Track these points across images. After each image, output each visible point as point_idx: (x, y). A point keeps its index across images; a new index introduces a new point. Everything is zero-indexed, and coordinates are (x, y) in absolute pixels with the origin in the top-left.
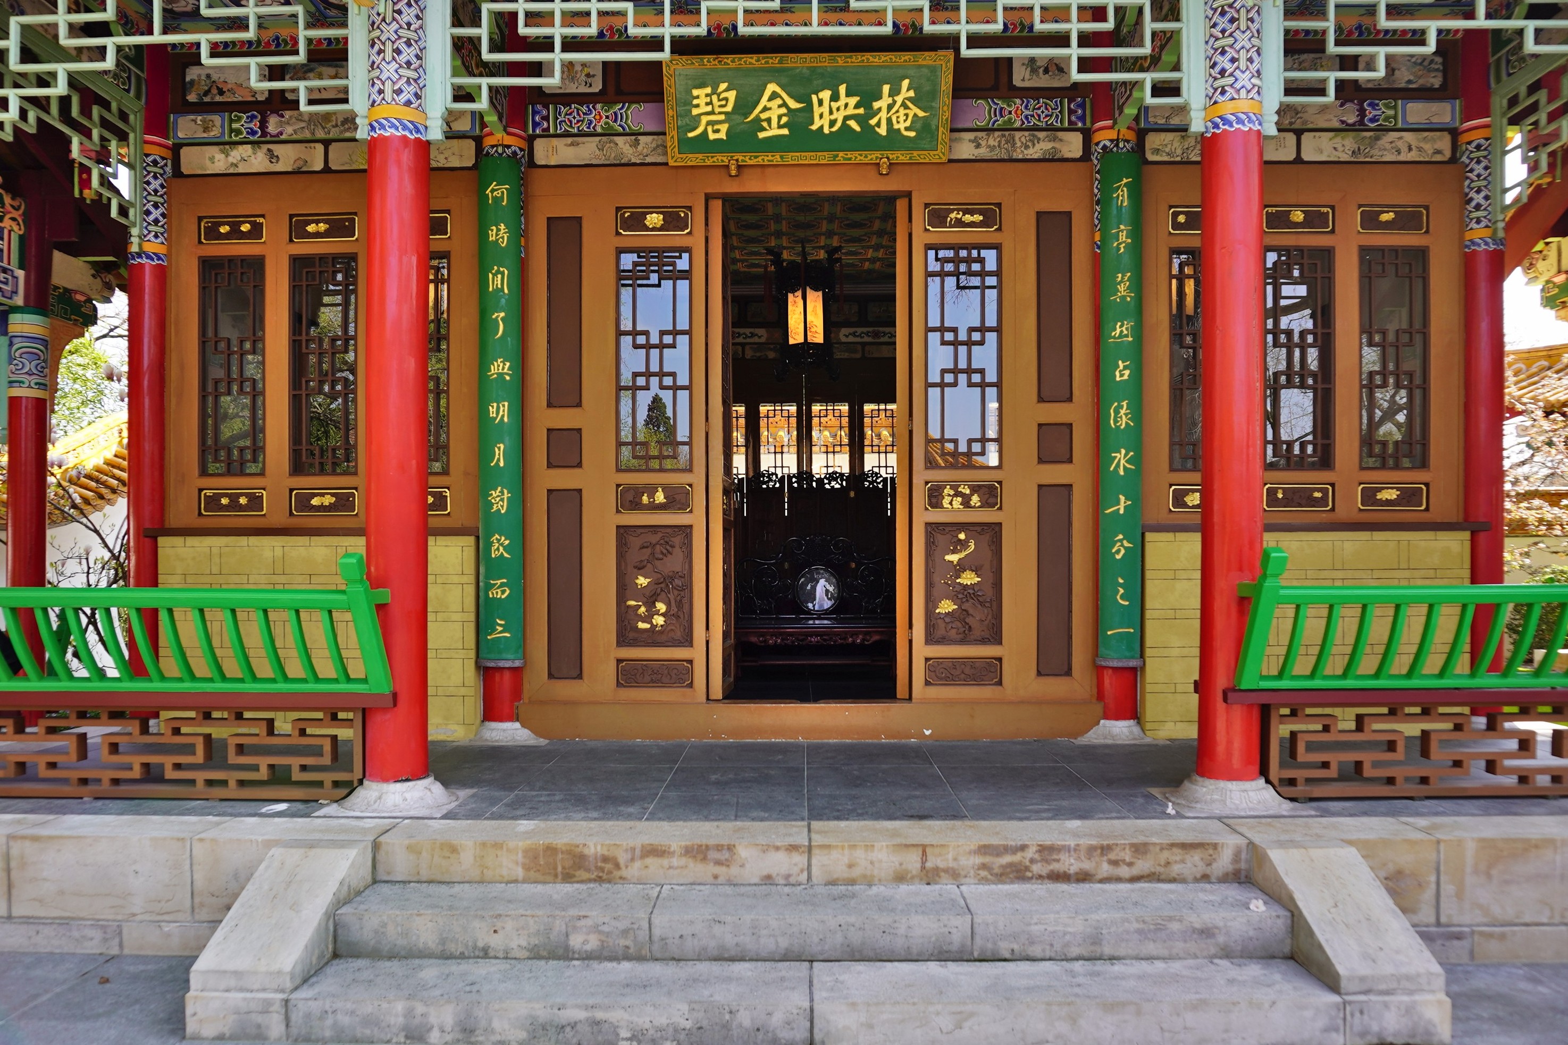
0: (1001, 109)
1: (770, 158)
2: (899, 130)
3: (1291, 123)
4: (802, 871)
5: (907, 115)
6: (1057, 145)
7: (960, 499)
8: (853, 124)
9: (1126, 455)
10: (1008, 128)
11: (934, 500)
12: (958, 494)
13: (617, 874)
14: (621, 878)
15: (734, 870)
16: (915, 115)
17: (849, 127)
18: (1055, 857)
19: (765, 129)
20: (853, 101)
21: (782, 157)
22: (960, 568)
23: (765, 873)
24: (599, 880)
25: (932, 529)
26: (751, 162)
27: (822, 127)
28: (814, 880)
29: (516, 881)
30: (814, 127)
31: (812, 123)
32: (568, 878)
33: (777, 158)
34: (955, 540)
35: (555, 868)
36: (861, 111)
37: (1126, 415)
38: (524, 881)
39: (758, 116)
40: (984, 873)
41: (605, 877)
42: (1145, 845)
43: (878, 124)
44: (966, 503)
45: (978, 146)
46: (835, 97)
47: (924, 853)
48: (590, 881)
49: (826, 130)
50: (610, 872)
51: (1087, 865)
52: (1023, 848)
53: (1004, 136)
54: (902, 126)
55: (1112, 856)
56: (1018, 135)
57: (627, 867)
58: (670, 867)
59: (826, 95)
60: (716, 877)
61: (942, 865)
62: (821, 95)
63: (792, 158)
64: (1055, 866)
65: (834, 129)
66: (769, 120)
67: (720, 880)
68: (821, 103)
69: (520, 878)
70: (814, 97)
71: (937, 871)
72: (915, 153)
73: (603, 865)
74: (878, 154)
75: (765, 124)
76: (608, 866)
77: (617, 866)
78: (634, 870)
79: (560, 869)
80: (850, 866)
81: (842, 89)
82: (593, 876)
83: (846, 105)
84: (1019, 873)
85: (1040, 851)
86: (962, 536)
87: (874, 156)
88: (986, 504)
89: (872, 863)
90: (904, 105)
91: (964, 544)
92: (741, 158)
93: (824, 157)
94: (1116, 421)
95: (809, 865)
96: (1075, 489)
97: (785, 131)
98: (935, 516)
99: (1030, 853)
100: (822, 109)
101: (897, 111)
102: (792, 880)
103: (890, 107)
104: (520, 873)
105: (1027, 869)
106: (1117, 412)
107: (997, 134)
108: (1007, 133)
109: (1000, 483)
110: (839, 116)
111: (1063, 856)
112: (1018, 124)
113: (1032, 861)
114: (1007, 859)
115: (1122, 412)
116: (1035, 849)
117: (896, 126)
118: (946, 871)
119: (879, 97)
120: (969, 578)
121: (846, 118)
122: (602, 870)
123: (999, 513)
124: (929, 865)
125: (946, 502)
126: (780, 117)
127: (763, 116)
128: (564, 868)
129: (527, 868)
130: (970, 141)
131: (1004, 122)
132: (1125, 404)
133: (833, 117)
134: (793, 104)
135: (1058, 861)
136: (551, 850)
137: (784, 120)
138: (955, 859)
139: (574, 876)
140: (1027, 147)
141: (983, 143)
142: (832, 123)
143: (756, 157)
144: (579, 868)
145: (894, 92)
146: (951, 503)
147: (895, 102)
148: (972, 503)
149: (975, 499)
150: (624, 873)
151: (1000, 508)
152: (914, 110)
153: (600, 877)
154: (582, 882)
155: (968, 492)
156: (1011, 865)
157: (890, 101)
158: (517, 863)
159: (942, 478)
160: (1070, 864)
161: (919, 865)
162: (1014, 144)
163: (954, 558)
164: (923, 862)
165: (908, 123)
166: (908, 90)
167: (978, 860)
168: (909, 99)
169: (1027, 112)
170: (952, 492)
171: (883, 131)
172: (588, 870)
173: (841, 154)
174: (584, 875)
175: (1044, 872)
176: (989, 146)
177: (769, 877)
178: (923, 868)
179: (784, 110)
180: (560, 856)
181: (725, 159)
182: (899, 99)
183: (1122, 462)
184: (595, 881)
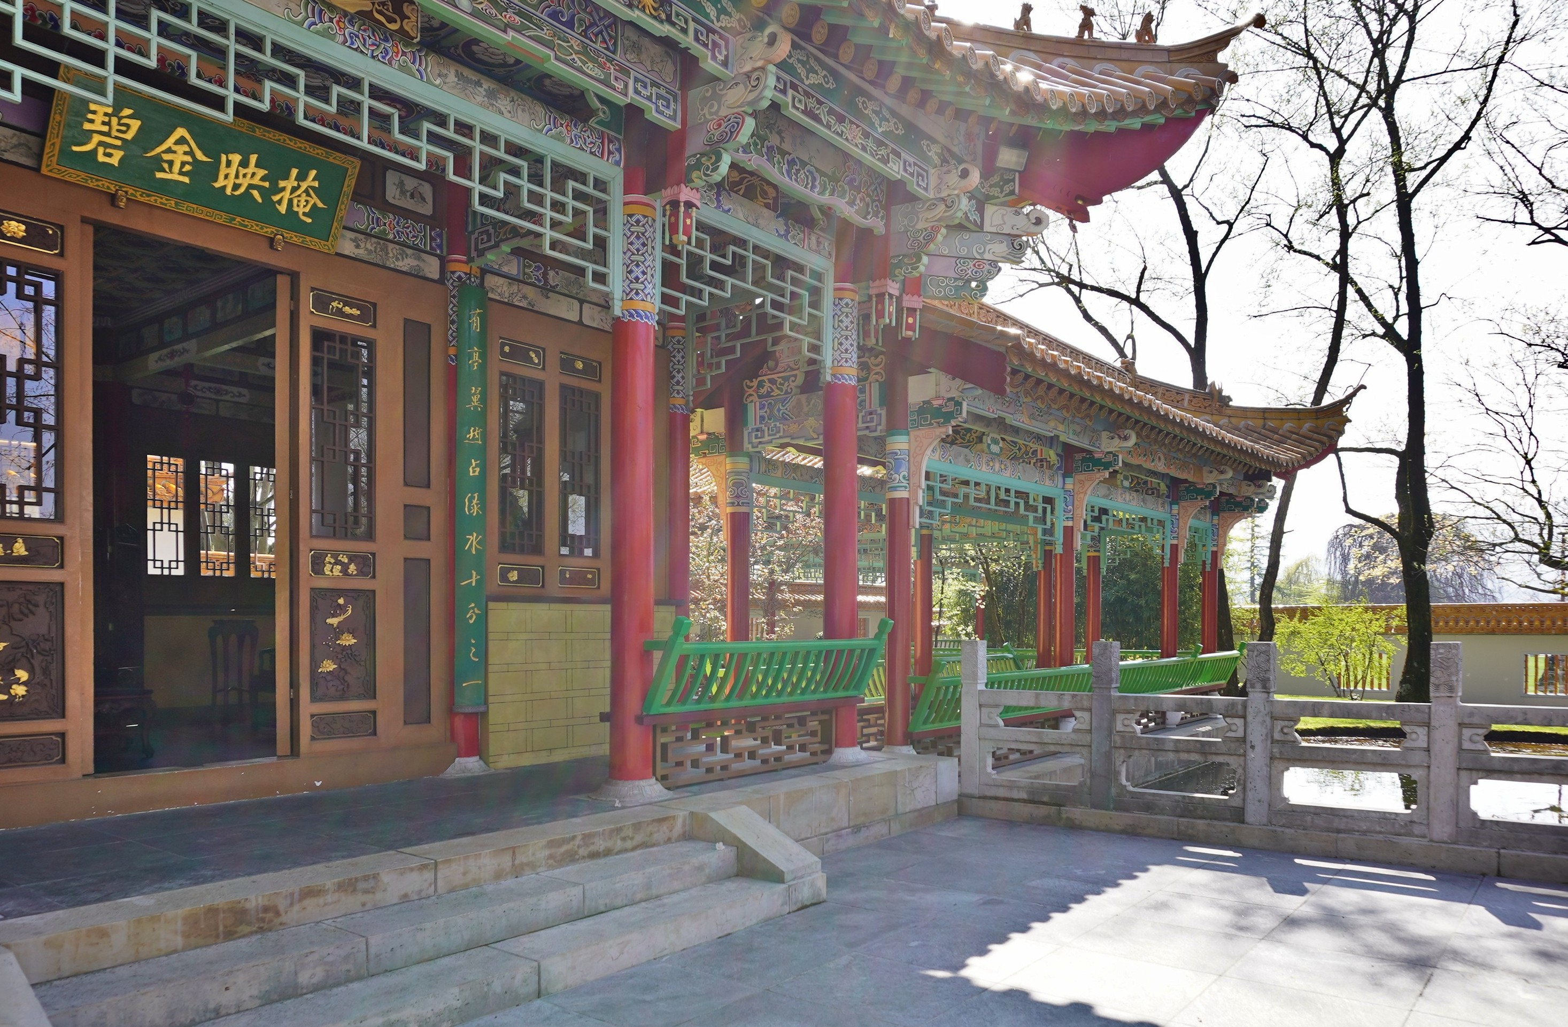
0: (378, 218)
1: (164, 201)
2: (297, 212)
3: (577, 293)
4: (430, 885)
5: (307, 201)
6: (421, 264)
7: (339, 567)
8: (255, 193)
9: (477, 538)
10: (381, 237)
11: (316, 567)
12: (338, 562)
13: (277, 921)
14: (281, 924)
15: (379, 896)
16: (315, 204)
17: (252, 195)
18: (592, 841)
19: (164, 171)
20: (261, 173)
21: (176, 204)
22: (338, 631)
23: (403, 893)
24: (261, 930)
25: (317, 593)
26: (142, 199)
27: (224, 187)
28: (440, 891)
29: (175, 951)
30: (217, 185)
31: (216, 181)
32: (230, 935)
33: (171, 204)
34: (335, 604)
35: (217, 929)
36: (267, 184)
37: (477, 504)
38: (184, 949)
39: (159, 154)
40: (550, 862)
41: (266, 926)
42: (639, 823)
43: (280, 202)
44: (345, 571)
45: (358, 246)
46: (244, 164)
47: (514, 852)
48: (252, 933)
49: (229, 191)
50: (271, 921)
51: (609, 844)
52: (574, 838)
53: (379, 243)
54: (301, 210)
55: (623, 835)
56: (391, 246)
57: (286, 912)
58: (325, 904)
59: (236, 158)
60: (364, 905)
61: (525, 860)
62: (231, 157)
63: (187, 208)
64: (593, 848)
65: (237, 193)
66: (171, 163)
67: (368, 906)
68: (229, 164)
69: (180, 947)
70: (224, 157)
71: (522, 865)
72: (308, 239)
73: (264, 915)
74: (273, 229)
75: (166, 166)
76: (269, 915)
77: (278, 914)
78: (293, 915)
79: (221, 928)
80: (465, 874)
81: (253, 158)
82: (254, 929)
83: (253, 174)
84: (571, 858)
85: (583, 839)
86: (341, 601)
87: (269, 230)
88: (361, 573)
89: (480, 868)
90: (306, 191)
91: (342, 609)
92: (131, 191)
93: (221, 218)
94: (469, 510)
95: (436, 879)
96: (433, 565)
97: (186, 180)
98: (321, 583)
99: (578, 841)
100: (228, 171)
101: (299, 196)
102: (423, 895)
103: (294, 189)
104: (179, 941)
105: (576, 853)
106: (470, 502)
107: (374, 240)
108: (382, 242)
109: (374, 555)
110: (245, 183)
111: (596, 840)
112: (391, 237)
113: (579, 847)
114: (565, 848)
115: (475, 502)
116: (580, 837)
117: (295, 209)
118: (527, 864)
119: (286, 177)
120: (348, 640)
121: (251, 186)
122: (263, 920)
123: (373, 581)
124: (517, 862)
125: (327, 569)
126: (183, 164)
127: (166, 157)
128: (225, 927)
129: (186, 935)
130: (351, 239)
131: (380, 231)
132: (476, 495)
133: (238, 182)
134: (200, 156)
135: (593, 843)
136: (212, 911)
137: (187, 168)
138: (533, 855)
139: (236, 932)
140: (397, 259)
141: (362, 245)
142: (236, 187)
143: (148, 196)
144: (241, 924)
145: (301, 177)
146: (331, 571)
147: (299, 186)
148: (350, 571)
149: (352, 568)
150: (284, 919)
151: (374, 577)
152: (315, 200)
153: (262, 928)
154: (244, 936)
155: (346, 561)
156: (566, 852)
157: (295, 184)
158: (176, 932)
159: (326, 547)
160: (600, 844)
161: (510, 864)
162: (387, 253)
163: (334, 621)
164: (514, 860)
165: (307, 210)
166: (314, 180)
167: (547, 852)
168: (313, 188)
169: (397, 228)
170: (332, 561)
171: (283, 209)
172: (249, 924)
173: (238, 219)
174: (245, 929)
175: (586, 854)
176: (366, 249)
177: (406, 895)
178: (513, 865)
179: (188, 158)
180: (222, 915)
181: (112, 187)
182: (304, 186)
183: (474, 543)
184: (256, 932)
